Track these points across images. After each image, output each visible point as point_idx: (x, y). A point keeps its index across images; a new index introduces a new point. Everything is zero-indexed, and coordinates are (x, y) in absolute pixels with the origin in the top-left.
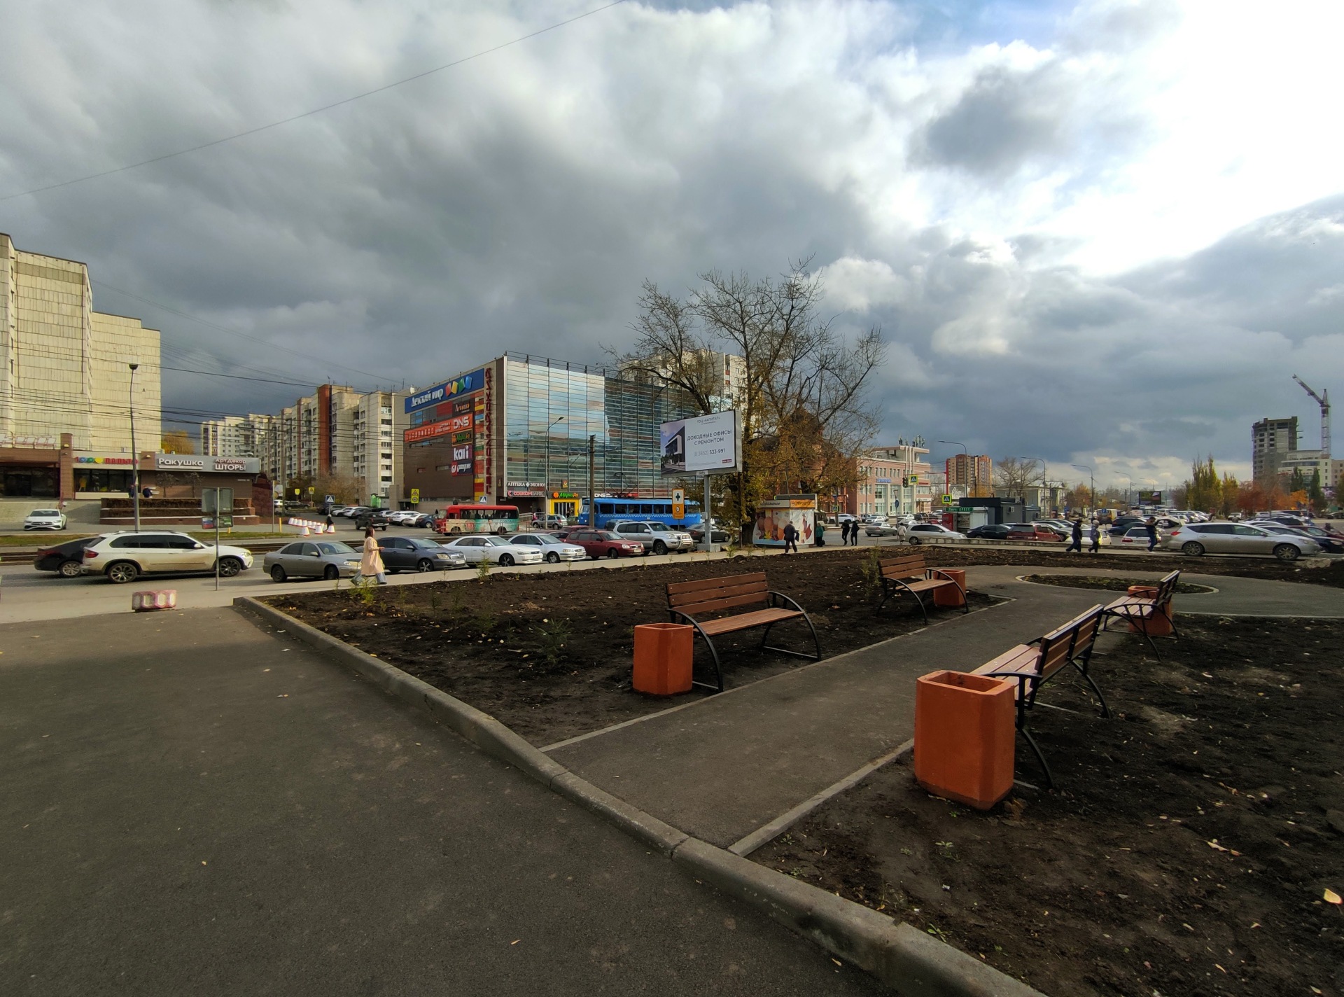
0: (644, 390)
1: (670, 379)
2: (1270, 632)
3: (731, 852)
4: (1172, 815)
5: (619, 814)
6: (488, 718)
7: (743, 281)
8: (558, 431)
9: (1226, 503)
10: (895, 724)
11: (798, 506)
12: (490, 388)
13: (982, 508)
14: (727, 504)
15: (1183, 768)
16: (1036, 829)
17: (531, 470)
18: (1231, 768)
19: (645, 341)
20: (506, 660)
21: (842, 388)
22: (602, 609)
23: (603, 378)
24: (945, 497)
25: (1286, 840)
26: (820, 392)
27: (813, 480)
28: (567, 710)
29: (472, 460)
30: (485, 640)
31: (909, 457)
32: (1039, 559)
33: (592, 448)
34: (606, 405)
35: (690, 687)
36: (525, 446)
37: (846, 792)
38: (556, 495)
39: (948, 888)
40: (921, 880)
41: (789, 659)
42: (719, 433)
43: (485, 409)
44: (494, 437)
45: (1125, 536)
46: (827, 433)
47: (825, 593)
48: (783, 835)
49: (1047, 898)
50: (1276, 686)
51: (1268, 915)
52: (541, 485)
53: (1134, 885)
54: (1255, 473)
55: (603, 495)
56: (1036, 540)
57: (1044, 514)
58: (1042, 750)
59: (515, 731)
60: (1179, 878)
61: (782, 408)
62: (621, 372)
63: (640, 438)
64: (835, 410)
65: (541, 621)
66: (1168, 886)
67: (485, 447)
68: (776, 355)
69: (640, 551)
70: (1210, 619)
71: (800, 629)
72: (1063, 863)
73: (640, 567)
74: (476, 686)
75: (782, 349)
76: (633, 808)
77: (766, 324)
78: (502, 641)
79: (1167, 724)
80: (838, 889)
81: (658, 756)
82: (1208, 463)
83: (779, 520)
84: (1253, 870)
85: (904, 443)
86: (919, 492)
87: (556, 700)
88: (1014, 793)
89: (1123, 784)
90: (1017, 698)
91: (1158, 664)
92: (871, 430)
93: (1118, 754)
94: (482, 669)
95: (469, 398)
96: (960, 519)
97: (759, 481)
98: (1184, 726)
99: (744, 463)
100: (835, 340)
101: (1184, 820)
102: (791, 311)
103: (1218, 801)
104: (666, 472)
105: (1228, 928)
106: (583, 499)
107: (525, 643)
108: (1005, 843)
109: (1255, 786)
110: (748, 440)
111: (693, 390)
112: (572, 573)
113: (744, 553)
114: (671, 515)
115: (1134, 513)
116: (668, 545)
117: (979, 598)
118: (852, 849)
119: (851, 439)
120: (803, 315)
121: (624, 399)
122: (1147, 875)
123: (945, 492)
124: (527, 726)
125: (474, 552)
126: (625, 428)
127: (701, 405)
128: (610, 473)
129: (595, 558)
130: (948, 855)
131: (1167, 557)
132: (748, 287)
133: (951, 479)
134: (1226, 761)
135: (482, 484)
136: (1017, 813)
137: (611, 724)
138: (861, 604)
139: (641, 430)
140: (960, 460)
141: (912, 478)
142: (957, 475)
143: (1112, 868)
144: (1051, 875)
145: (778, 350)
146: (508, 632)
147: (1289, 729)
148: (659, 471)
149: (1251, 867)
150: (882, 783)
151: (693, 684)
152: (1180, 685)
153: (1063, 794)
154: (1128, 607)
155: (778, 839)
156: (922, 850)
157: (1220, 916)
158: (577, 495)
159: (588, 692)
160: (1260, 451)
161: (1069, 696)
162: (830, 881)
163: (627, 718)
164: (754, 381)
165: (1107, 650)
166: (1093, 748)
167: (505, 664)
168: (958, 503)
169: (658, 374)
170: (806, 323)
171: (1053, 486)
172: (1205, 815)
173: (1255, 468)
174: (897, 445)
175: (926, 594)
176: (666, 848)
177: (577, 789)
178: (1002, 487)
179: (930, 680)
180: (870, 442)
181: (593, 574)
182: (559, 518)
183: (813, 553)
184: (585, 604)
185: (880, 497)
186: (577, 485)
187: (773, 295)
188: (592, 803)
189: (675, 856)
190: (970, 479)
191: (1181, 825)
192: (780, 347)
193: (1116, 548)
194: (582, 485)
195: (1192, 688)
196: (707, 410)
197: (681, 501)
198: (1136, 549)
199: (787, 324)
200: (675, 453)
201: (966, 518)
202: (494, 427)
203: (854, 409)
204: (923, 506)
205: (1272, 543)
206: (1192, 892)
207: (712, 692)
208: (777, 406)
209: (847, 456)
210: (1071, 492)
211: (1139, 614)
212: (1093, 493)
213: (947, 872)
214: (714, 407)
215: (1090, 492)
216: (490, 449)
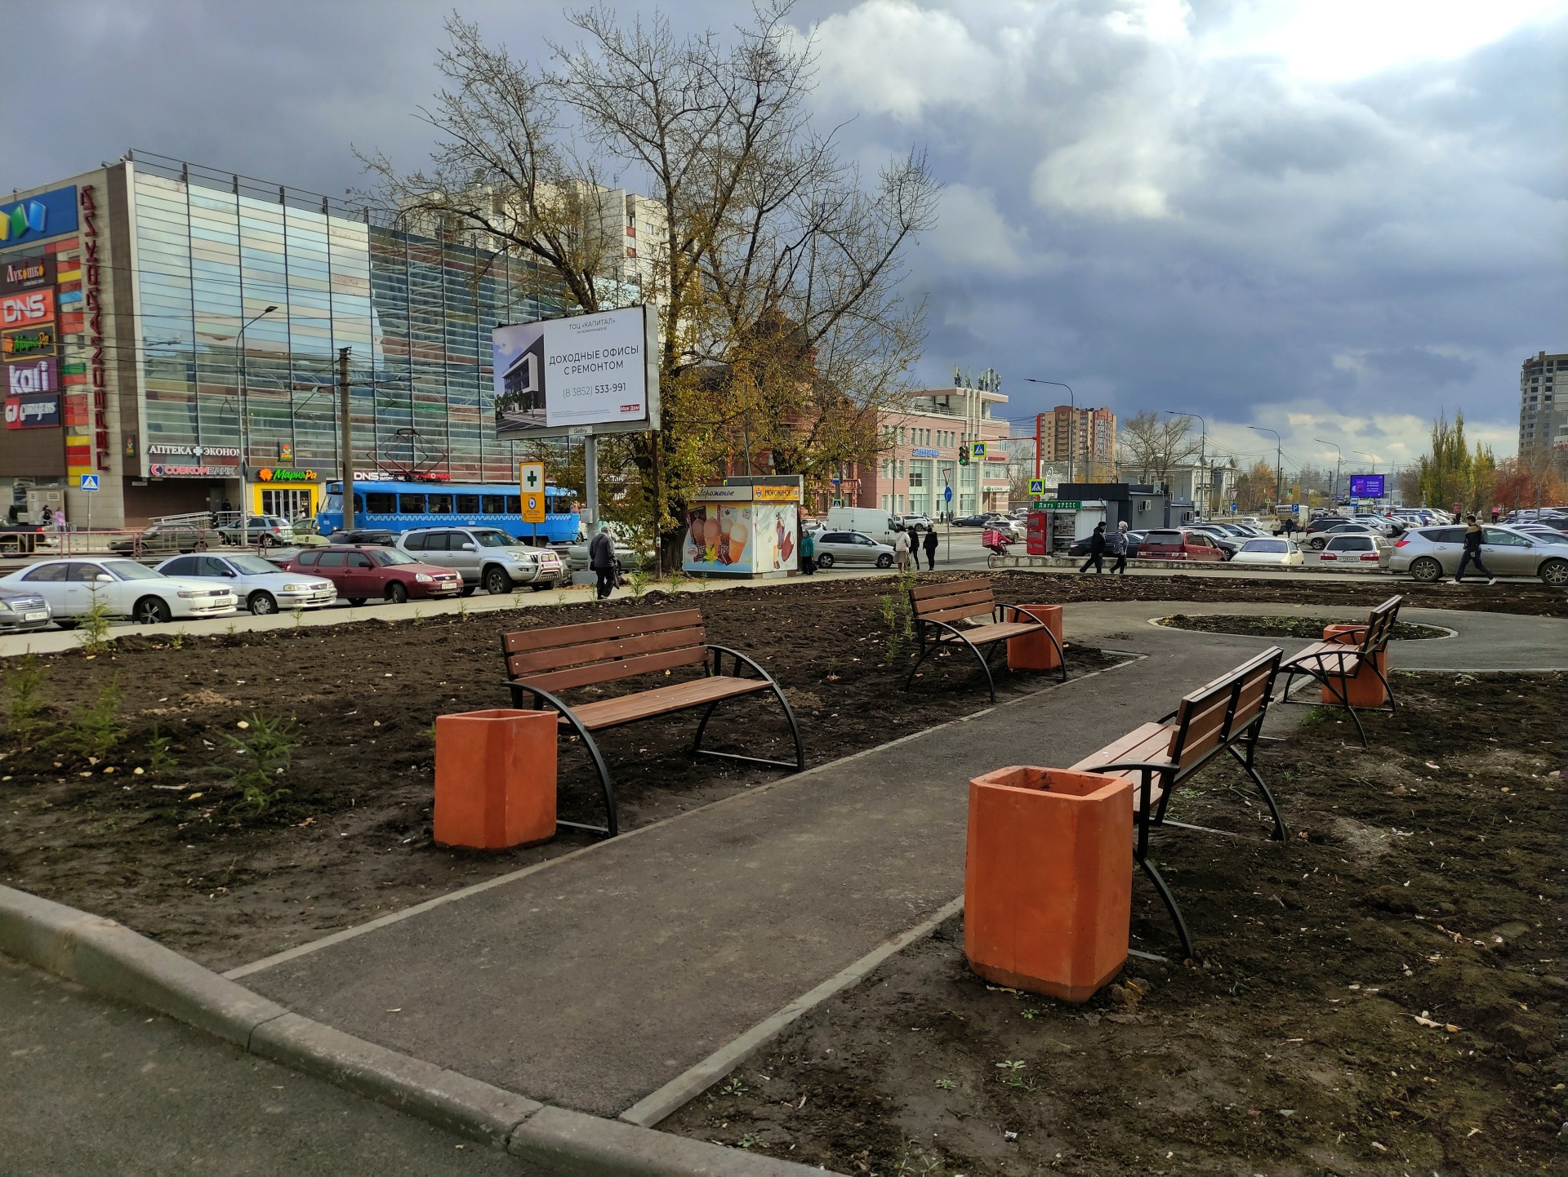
0: (455, 257)
1: (511, 236)
2: (1525, 695)
3: (625, 1122)
4: (1366, 982)
5: (399, 1080)
6: (103, 924)
7: (661, 36)
8: (266, 336)
9: (1478, 496)
10: (934, 872)
11: (768, 498)
12: (93, 233)
13: (1097, 503)
14: (633, 493)
15: (1386, 909)
16: (1160, 1024)
17: (207, 419)
18: (1455, 902)
19: (455, 151)
20: (149, 808)
21: (851, 271)
22: (369, 697)
23: (365, 227)
24: (1033, 483)
25: (1523, 1001)
26: (811, 277)
27: (795, 450)
28: (288, 894)
29: (58, 393)
30: (98, 770)
31: (971, 408)
32: (1188, 589)
33: (344, 373)
34: (373, 286)
35: (551, 831)
36: (190, 367)
37: (845, 995)
38: (266, 474)
39: (1015, 1135)
40: (969, 1129)
41: (745, 770)
42: (613, 352)
43: (85, 281)
44: (110, 343)
45: (1325, 550)
46: (823, 358)
47: (815, 653)
48: (725, 1081)
49: (1172, 1130)
50: (1527, 776)
51: (1492, 1113)
52: (229, 452)
53: (1304, 1094)
54: (1522, 445)
55: (373, 476)
56: (1184, 558)
57: (1198, 514)
58: (1176, 897)
59: (168, 945)
60: (1371, 1074)
61: (738, 307)
62: (401, 214)
63: (451, 358)
64: (838, 314)
65: (231, 727)
66: (1354, 1089)
67: (90, 366)
68: (726, 198)
69: (453, 585)
70: (1442, 678)
71: (766, 718)
72: (1201, 1073)
73: (453, 616)
74: (74, 863)
75: (737, 185)
76: (429, 1067)
77: (707, 132)
78: (139, 771)
79: (1368, 843)
80: (824, 1160)
81: (482, 963)
82: (1455, 427)
83: (732, 524)
84: (1475, 1051)
85: (963, 382)
86: (988, 474)
87: (264, 876)
88: (1128, 970)
89: (1298, 942)
90: (1137, 807)
91: (1363, 752)
92: (903, 355)
93: (1294, 895)
94: (89, 829)
95: (41, 252)
96: (1058, 523)
97: (693, 450)
98: (1393, 845)
99: (665, 413)
100: (840, 174)
101: (1382, 987)
102: (756, 107)
103: (1433, 954)
104: (505, 427)
105: (1435, 1140)
106: (329, 482)
107: (194, 771)
108: (1111, 1052)
109: (1488, 927)
110: (672, 371)
111: (558, 261)
112: (305, 632)
113: (665, 588)
114: (517, 517)
115: (1342, 511)
116: (514, 573)
117: (1086, 656)
118: (851, 1090)
119: (866, 370)
120: (778, 117)
121: (414, 275)
122: (1324, 1076)
123: (1034, 474)
124: (195, 933)
125: (73, 596)
126: (417, 337)
127: (576, 292)
128: (388, 430)
129: (357, 603)
130: (1015, 1082)
131: (1387, 584)
132: (669, 49)
133: (1045, 452)
134: (1451, 893)
135: (85, 450)
136: (1132, 1004)
137: (385, 912)
138: (878, 671)
139: (453, 342)
140: (1061, 417)
141: (976, 447)
142: (1056, 443)
143: (1273, 1071)
144: (1180, 1094)
145: (731, 189)
146: (152, 748)
147: (1540, 838)
148: (491, 428)
149: (1472, 1047)
150: (908, 974)
151: (558, 825)
152: (1392, 782)
153: (1207, 965)
154: (1322, 657)
155: (716, 1088)
156: (973, 1078)
157: (1425, 1125)
158: (314, 476)
159: (338, 855)
160: (1531, 408)
161: (1225, 810)
162: (809, 1149)
163: (420, 898)
164: (684, 249)
165: (1287, 733)
166: (1256, 890)
167: (147, 815)
168: (1056, 496)
169: (486, 223)
170: (785, 135)
171: (1216, 465)
172: (1414, 976)
173: (1522, 436)
174: (951, 385)
175: (995, 647)
176: (495, 1133)
177: (309, 1043)
178: (1133, 466)
179: (992, 782)
180: (902, 376)
181: (352, 633)
182: (273, 523)
183: (795, 586)
184: (334, 689)
185: (919, 484)
186: (315, 454)
187: (721, 71)
188: (340, 1067)
189: (514, 1144)
190: (1078, 452)
191: (1379, 994)
192: (735, 181)
193: (1311, 570)
194: (325, 454)
195: (1408, 786)
196: (588, 303)
197: (538, 486)
198: (1341, 571)
199: (748, 136)
200: (525, 391)
201: (1068, 521)
202: (110, 323)
203: (874, 312)
204: (994, 500)
205: (1536, 557)
206: (1387, 1093)
207: (596, 837)
208: (728, 302)
209: (859, 405)
210: (1245, 475)
211: (1337, 669)
212: (1280, 478)
213: (1013, 1109)
214: (603, 299)
215: (1275, 476)
216: (103, 371)
